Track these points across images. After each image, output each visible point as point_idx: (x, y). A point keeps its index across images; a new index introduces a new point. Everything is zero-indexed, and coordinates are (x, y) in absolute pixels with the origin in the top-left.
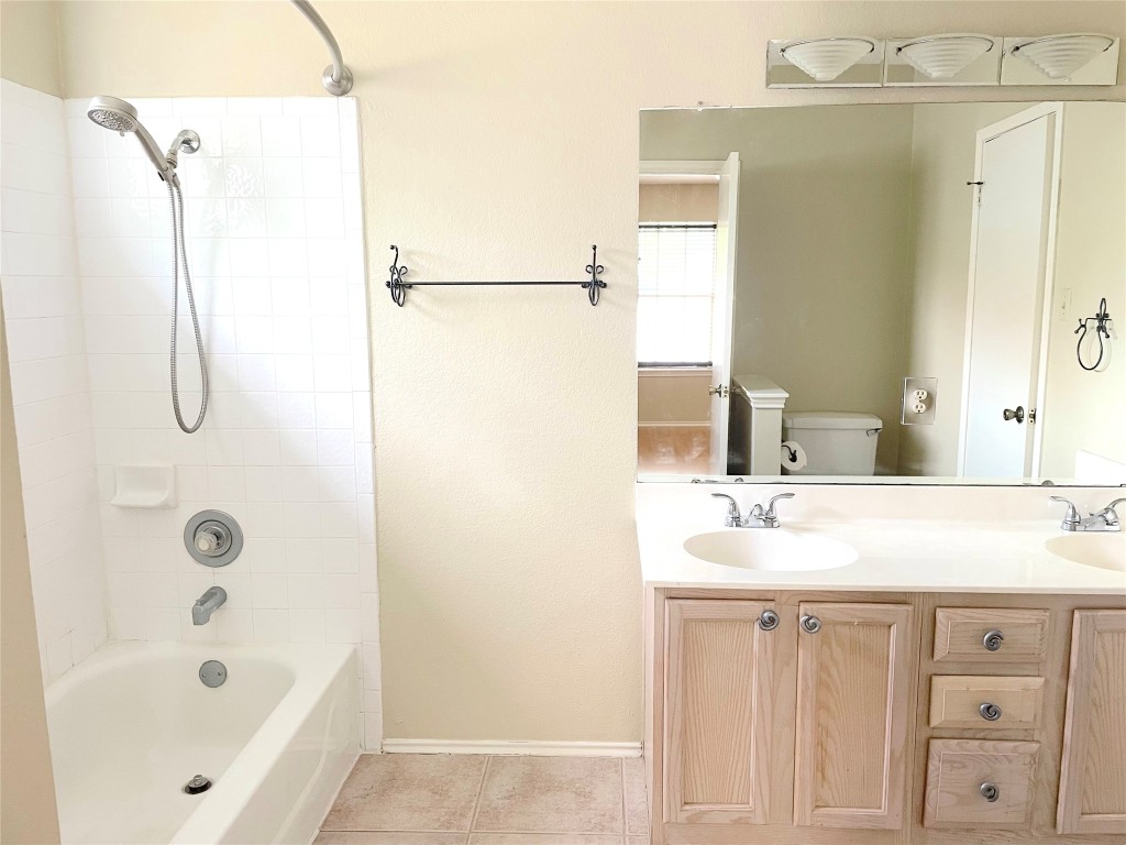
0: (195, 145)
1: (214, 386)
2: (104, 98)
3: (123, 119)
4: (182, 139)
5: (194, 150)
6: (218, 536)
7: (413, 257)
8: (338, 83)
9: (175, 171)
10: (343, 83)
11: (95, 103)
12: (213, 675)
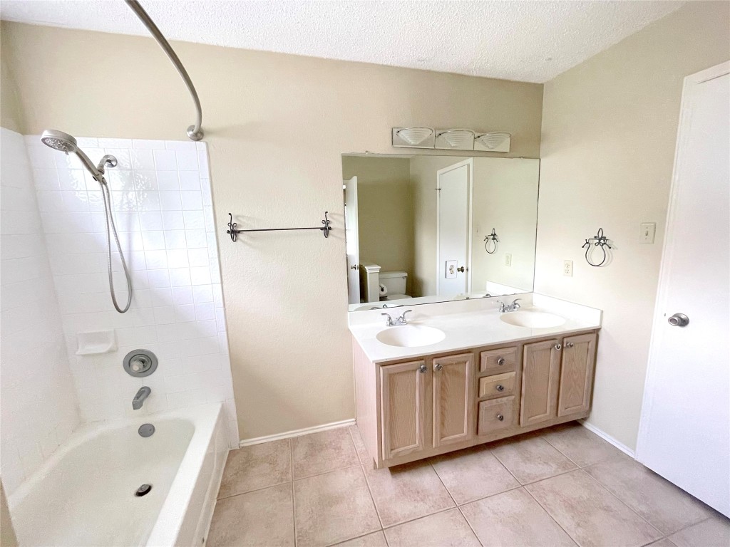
0: (114, 163)
1: (135, 285)
2: (53, 131)
3: (68, 144)
4: (106, 160)
5: (113, 166)
6: (143, 362)
7: (239, 218)
8: (196, 134)
9: (103, 176)
10: (199, 135)
11: (46, 134)
12: (147, 431)
